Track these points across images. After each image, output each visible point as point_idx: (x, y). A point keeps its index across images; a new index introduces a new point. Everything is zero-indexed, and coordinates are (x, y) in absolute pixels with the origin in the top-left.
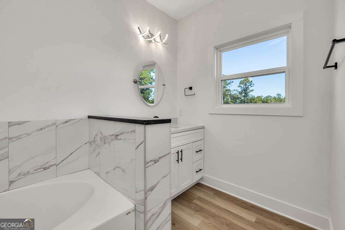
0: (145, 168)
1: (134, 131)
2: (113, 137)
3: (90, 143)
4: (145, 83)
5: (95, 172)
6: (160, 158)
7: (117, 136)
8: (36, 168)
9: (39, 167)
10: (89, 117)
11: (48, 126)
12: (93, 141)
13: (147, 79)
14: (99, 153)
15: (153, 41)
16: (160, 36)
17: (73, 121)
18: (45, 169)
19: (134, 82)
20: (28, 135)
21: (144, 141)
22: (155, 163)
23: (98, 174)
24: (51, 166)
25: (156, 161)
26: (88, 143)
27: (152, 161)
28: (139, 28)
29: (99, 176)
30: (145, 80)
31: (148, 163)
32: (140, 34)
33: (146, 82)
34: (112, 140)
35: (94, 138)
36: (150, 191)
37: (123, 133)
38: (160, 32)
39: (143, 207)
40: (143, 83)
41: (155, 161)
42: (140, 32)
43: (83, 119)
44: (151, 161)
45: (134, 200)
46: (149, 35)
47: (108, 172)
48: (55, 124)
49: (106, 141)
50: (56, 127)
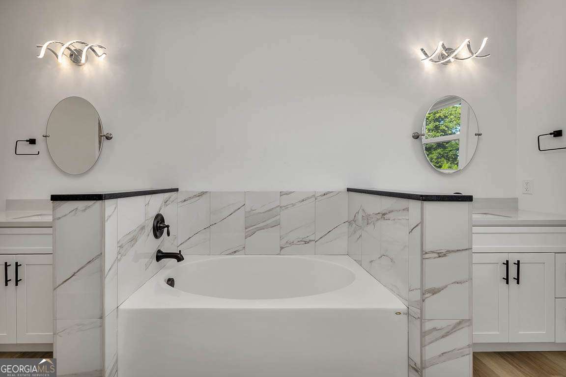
0: (423, 259)
1: (407, 209)
2: (379, 216)
3: (350, 223)
4: (446, 126)
5: (355, 260)
6: (449, 252)
7: (384, 214)
8: (299, 240)
9: (301, 239)
10: (349, 190)
11: (308, 198)
12: (354, 220)
13: (452, 117)
14: (361, 236)
15: (452, 60)
16: (469, 46)
17: (331, 194)
18: (306, 243)
19: (413, 137)
20: (293, 205)
21: (422, 223)
22: (439, 257)
23: (359, 262)
24: (310, 241)
25: (441, 255)
26: (347, 223)
27: (435, 253)
28: (422, 50)
29: (361, 265)
30: (447, 120)
31: (426, 253)
32: (426, 58)
33: (451, 125)
34: (378, 220)
35: (355, 216)
36: (430, 293)
37: (392, 211)
38: (467, 40)
39: (419, 311)
40: (442, 127)
41: (438, 253)
42: (426, 54)
43: (341, 192)
44: (433, 252)
45: (406, 300)
46: (444, 52)
47: (372, 261)
48: (314, 196)
49: (370, 221)
50: (316, 199)
